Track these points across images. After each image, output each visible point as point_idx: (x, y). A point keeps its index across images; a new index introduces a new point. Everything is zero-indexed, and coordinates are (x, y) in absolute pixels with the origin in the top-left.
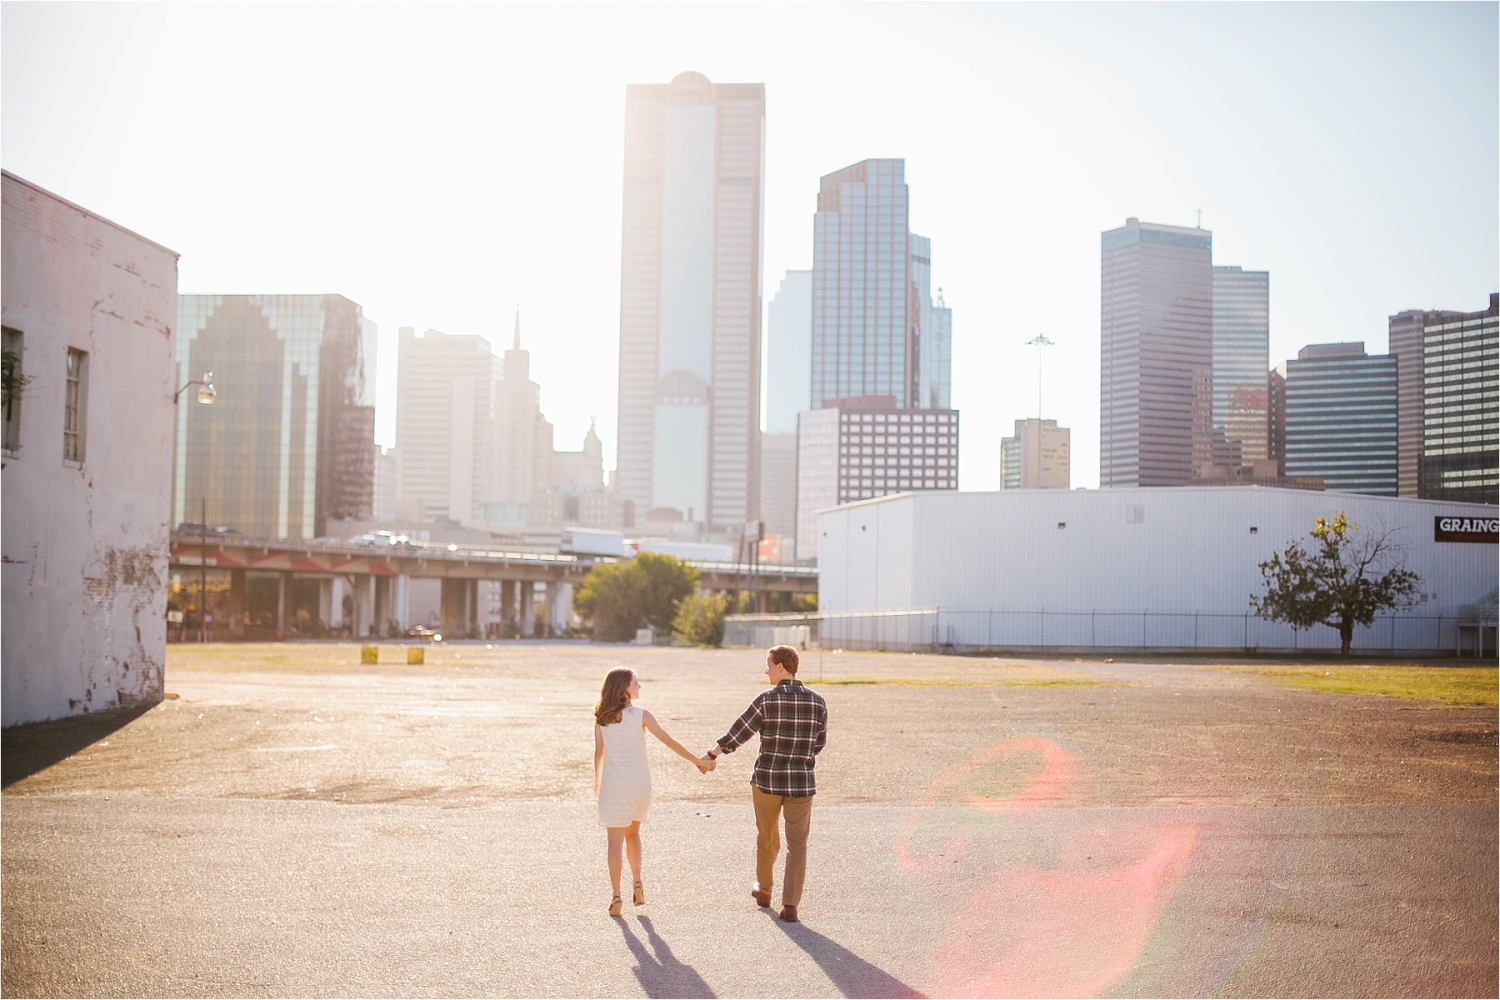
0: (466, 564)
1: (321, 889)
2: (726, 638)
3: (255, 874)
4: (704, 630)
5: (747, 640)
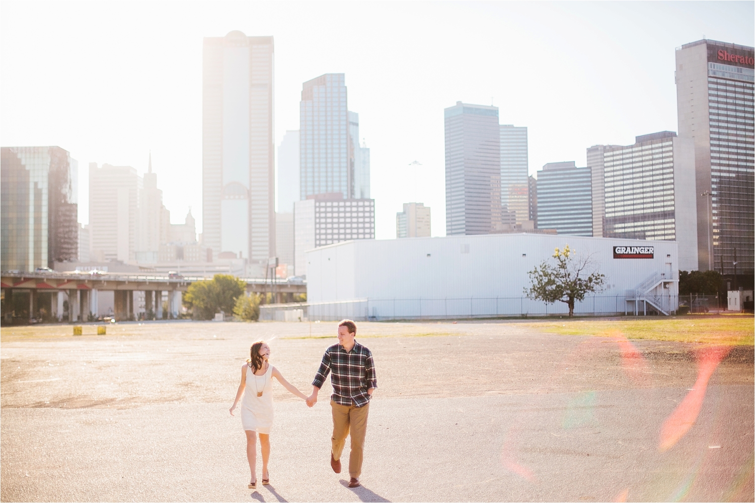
0: (127, 283)
1: (53, 456)
2: (261, 317)
3: (17, 449)
4: (249, 313)
5: (272, 317)
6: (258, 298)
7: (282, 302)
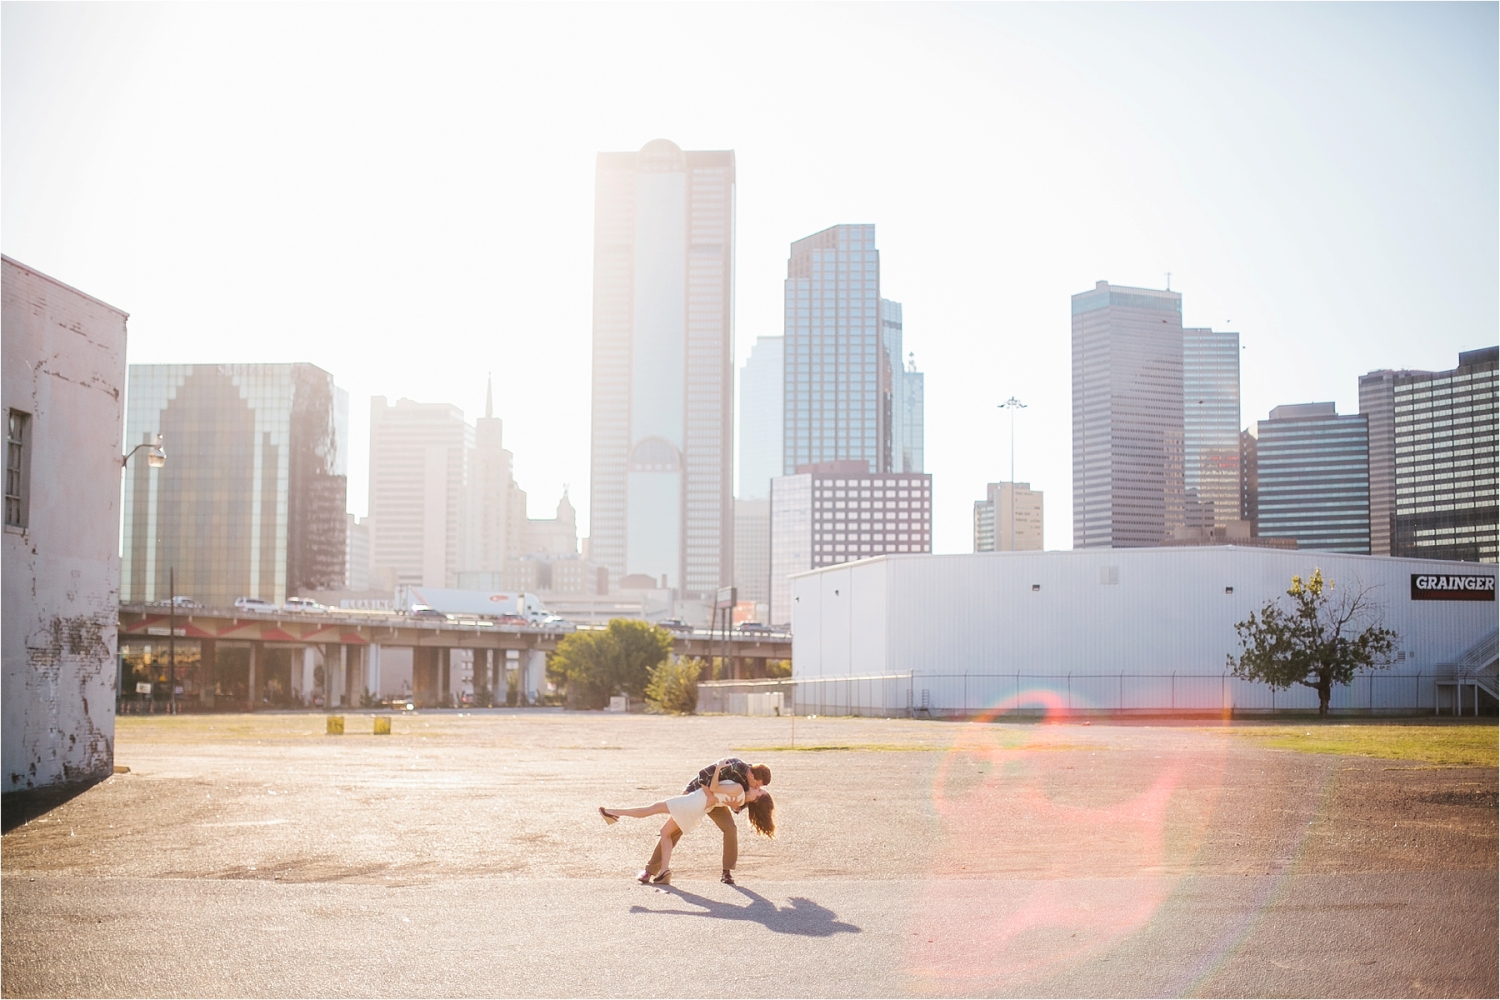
0: (438, 632)
1: (242, 981)
2: (700, 705)
3: (173, 963)
4: (678, 698)
5: (721, 706)
6: (695, 667)
7: (743, 677)
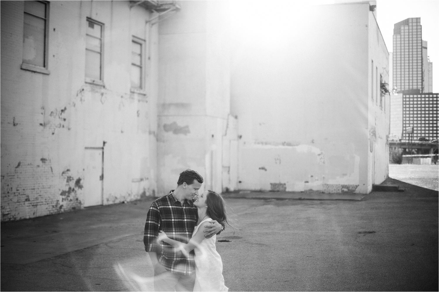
2: (403, 161)
4: (396, 159)
6: (401, 150)
7: (422, 154)
